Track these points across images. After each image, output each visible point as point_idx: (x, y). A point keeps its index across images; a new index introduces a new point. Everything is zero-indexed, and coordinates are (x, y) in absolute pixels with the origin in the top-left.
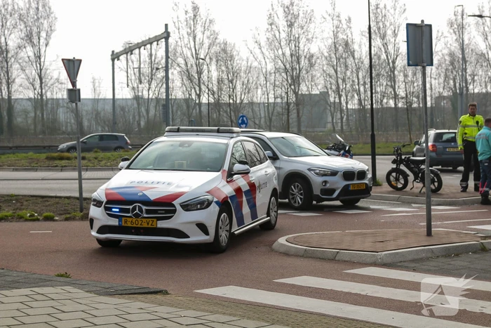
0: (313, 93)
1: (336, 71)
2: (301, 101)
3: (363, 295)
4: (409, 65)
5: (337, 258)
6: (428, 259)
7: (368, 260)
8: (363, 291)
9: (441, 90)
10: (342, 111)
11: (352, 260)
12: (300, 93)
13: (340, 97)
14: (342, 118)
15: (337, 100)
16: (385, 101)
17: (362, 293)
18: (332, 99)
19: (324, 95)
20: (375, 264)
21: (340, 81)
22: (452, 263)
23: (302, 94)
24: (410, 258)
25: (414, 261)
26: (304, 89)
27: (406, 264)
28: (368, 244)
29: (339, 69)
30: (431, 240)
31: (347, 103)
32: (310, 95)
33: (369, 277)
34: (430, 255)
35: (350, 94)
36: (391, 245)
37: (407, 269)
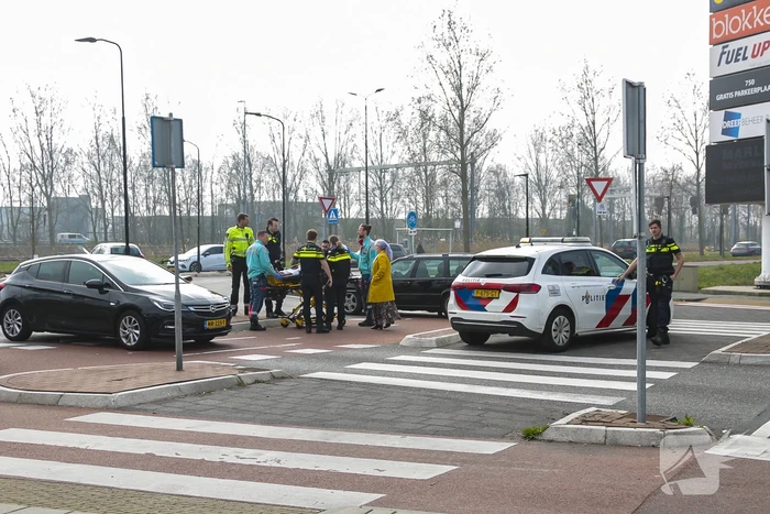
0: (71, 196)
1: (99, 172)
2: (54, 205)
3: (82, 449)
4: (154, 166)
5: (60, 403)
6: (173, 399)
7: (100, 404)
8: (82, 443)
9: (224, 197)
10: (105, 220)
11: (80, 404)
12: (53, 195)
13: (103, 202)
14: (106, 227)
15: (100, 206)
16: (158, 208)
17: (81, 447)
18: (94, 205)
19: (86, 199)
20: (107, 409)
21: (104, 183)
22: (201, 402)
23: (56, 198)
24: (152, 398)
25: (156, 402)
26: (59, 191)
27: (145, 407)
28: (102, 385)
29: (102, 168)
30: (182, 376)
31: (113, 210)
32: (67, 198)
33: (96, 425)
34: (175, 394)
35: (116, 200)
36: (130, 384)
37: (145, 412)
